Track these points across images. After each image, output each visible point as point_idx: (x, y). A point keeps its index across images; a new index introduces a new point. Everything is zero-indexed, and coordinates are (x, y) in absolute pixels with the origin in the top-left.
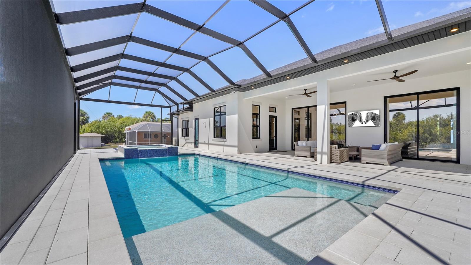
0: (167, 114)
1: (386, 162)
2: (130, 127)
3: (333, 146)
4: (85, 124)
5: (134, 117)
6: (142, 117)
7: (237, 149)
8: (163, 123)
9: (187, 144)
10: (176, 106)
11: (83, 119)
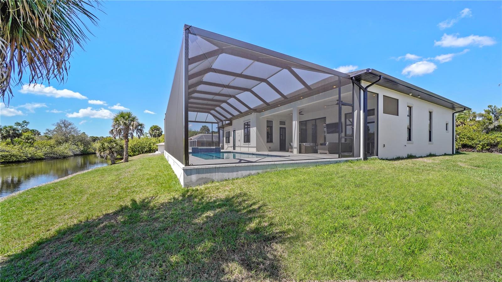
0: (216, 128)
1: (327, 152)
2: (191, 138)
3: (302, 144)
4: (160, 137)
5: (194, 130)
6: (199, 130)
7: (256, 148)
8: (213, 135)
9: (229, 148)
10: (221, 122)
11: (159, 133)
